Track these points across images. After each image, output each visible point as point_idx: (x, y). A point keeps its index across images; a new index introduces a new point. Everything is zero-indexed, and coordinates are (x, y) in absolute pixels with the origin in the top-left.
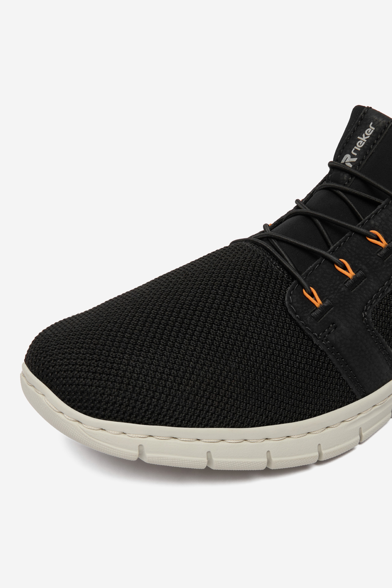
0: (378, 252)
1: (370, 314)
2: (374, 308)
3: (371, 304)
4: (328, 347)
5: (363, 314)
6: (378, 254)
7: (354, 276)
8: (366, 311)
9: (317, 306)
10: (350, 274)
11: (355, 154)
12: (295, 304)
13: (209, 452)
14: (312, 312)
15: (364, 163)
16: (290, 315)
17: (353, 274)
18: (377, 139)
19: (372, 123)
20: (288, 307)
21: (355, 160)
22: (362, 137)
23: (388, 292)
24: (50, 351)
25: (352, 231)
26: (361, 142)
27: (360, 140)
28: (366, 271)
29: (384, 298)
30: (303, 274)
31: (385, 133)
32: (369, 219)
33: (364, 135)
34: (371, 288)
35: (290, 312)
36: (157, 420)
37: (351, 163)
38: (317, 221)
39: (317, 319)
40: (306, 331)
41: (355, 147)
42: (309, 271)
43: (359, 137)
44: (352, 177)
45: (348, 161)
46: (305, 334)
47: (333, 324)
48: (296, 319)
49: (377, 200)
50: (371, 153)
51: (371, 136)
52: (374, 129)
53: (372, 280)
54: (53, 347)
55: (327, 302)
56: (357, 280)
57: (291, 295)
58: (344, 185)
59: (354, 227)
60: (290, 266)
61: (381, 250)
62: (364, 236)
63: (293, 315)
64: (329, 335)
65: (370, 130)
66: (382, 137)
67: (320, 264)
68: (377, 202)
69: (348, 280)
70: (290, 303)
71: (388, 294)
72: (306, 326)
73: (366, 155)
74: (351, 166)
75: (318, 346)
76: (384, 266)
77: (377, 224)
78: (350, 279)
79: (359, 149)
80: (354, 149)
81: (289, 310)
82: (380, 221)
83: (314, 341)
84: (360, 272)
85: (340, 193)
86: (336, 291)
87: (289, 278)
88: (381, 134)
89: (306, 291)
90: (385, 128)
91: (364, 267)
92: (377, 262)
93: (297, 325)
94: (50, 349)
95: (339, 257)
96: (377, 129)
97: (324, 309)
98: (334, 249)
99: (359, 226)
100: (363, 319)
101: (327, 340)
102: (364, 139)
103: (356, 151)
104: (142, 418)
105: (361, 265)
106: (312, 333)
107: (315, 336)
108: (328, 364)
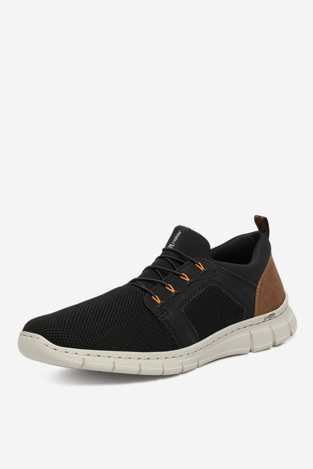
0: (185, 283)
1: (183, 309)
2: (185, 307)
3: (183, 305)
4: (165, 322)
5: (180, 309)
6: (186, 284)
7: (175, 292)
8: (181, 307)
9: (159, 303)
10: (173, 291)
11: (174, 243)
12: (149, 302)
13: (114, 362)
14: (157, 306)
15: (178, 246)
16: (147, 307)
17: (174, 291)
18: (182, 237)
19: (180, 231)
20: (146, 303)
21: (174, 245)
22: (176, 236)
23: (191, 300)
24: (36, 328)
25: (173, 273)
26: (176, 238)
27: (175, 238)
28: (180, 290)
29: (189, 303)
30: (151, 290)
31: (186, 233)
32: (181, 269)
33: (177, 236)
34: (183, 298)
35: (147, 306)
36: (88, 347)
37: (172, 247)
38: (157, 270)
39: (159, 309)
40: (154, 314)
41: (174, 241)
42: (154, 289)
43: (175, 237)
44: (173, 252)
45: (171, 246)
46: (154, 315)
47: (166, 311)
48: (150, 309)
49: (184, 262)
50: (180, 242)
51: (179, 235)
52: (181, 232)
53: (183, 294)
54: (37, 326)
55: (163, 302)
56: (176, 294)
57: (147, 299)
58: (169, 255)
59: (174, 271)
60: (144, 287)
61: (187, 282)
62: (179, 275)
63: (148, 307)
64: (165, 316)
65: (180, 233)
66: (184, 235)
67: (159, 286)
68: (183, 263)
69: (172, 293)
70: (146, 302)
71: (191, 301)
72: (154, 311)
73: (178, 243)
74: (172, 248)
75: (160, 321)
76: (188, 289)
77: (184, 271)
78: (173, 293)
79: (175, 241)
80: (173, 242)
81: (146, 305)
82: (186, 270)
83: (158, 318)
84: (178, 290)
85: (168, 259)
86: (167, 297)
87: (145, 294)
88: (184, 234)
89: (153, 297)
90: (185, 232)
91: (179, 288)
92: (185, 287)
93: (150, 311)
94: (36, 327)
95: (168, 284)
96: (182, 233)
97: (162, 305)
98: (165, 280)
99: (176, 271)
100: (180, 311)
101: (164, 318)
102: (177, 237)
103: (174, 242)
104: (80, 346)
105: (178, 287)
106: (157, 314)
107: (159, 316)
108: (165, 330)
